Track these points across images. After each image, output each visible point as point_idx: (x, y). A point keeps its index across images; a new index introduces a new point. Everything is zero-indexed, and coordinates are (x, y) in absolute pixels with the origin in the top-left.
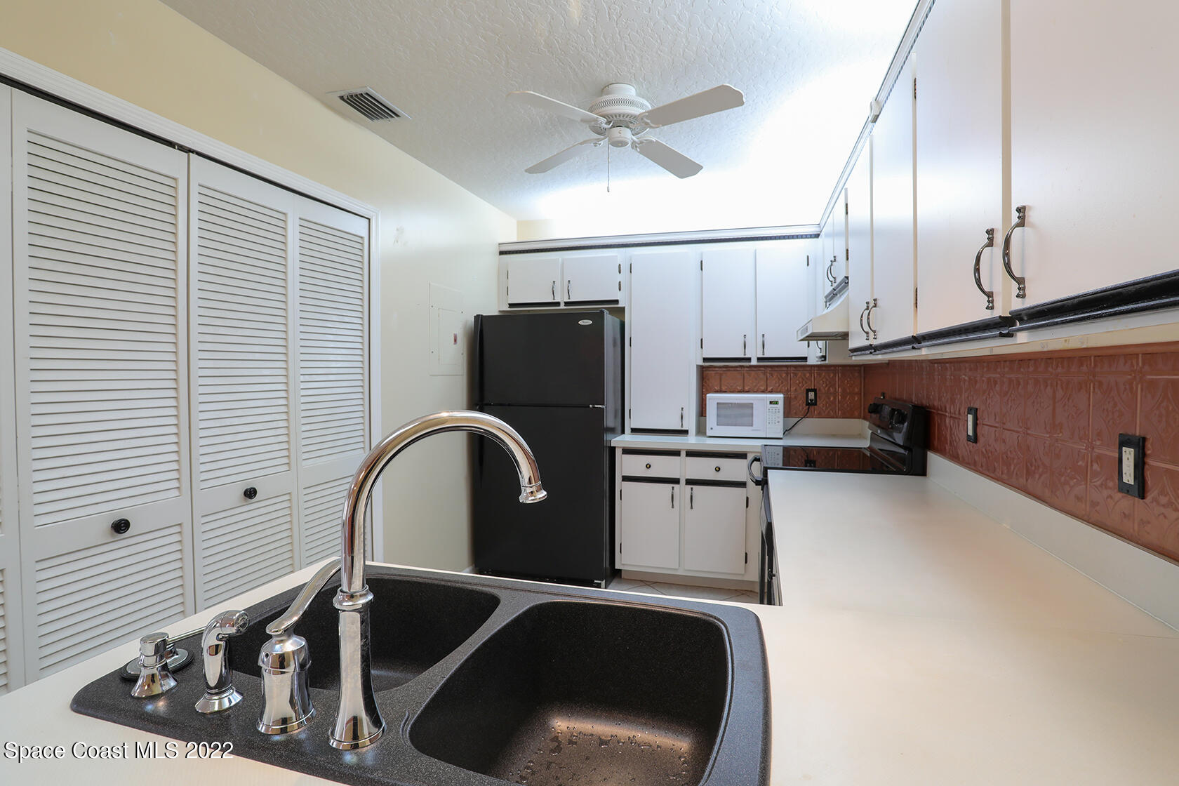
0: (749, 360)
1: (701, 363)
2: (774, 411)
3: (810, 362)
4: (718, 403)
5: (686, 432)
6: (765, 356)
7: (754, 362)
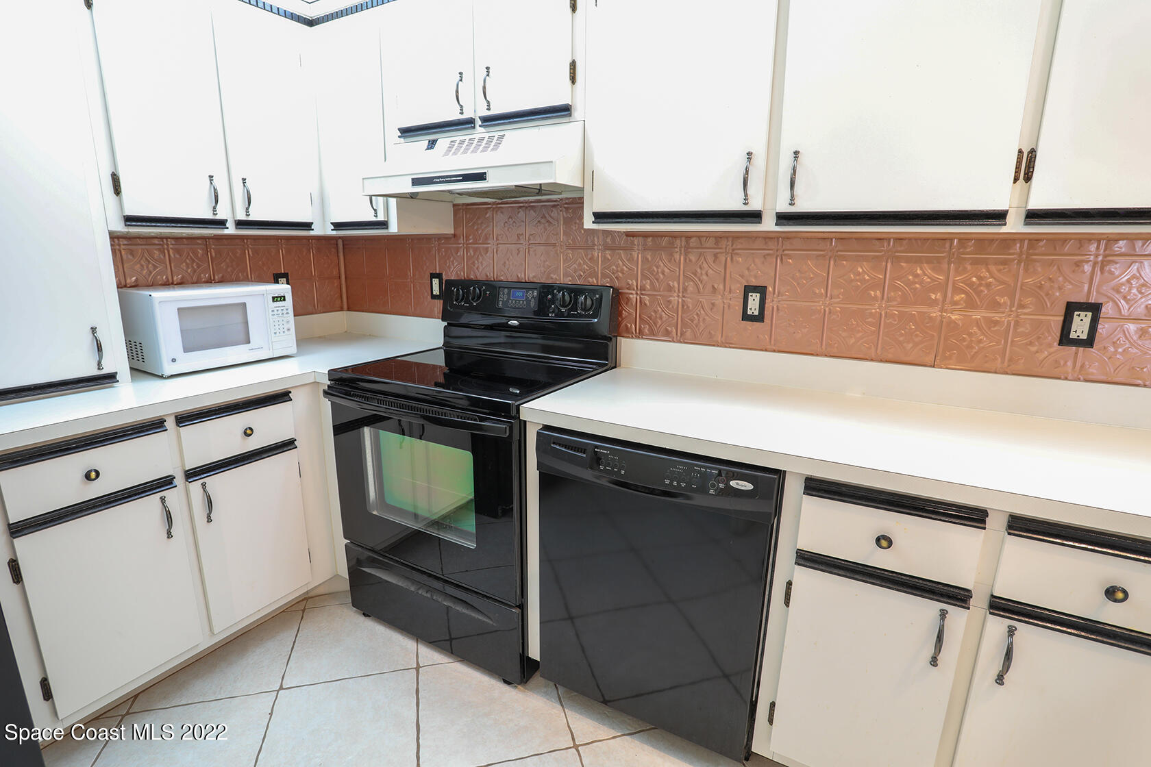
0: (222, 223)
1: (119, 227)
2: (280, 312)
3: (317, 231)
4: (179, 309)
5: (111, 378)
6: (250, 218)
7: (231, 230)
